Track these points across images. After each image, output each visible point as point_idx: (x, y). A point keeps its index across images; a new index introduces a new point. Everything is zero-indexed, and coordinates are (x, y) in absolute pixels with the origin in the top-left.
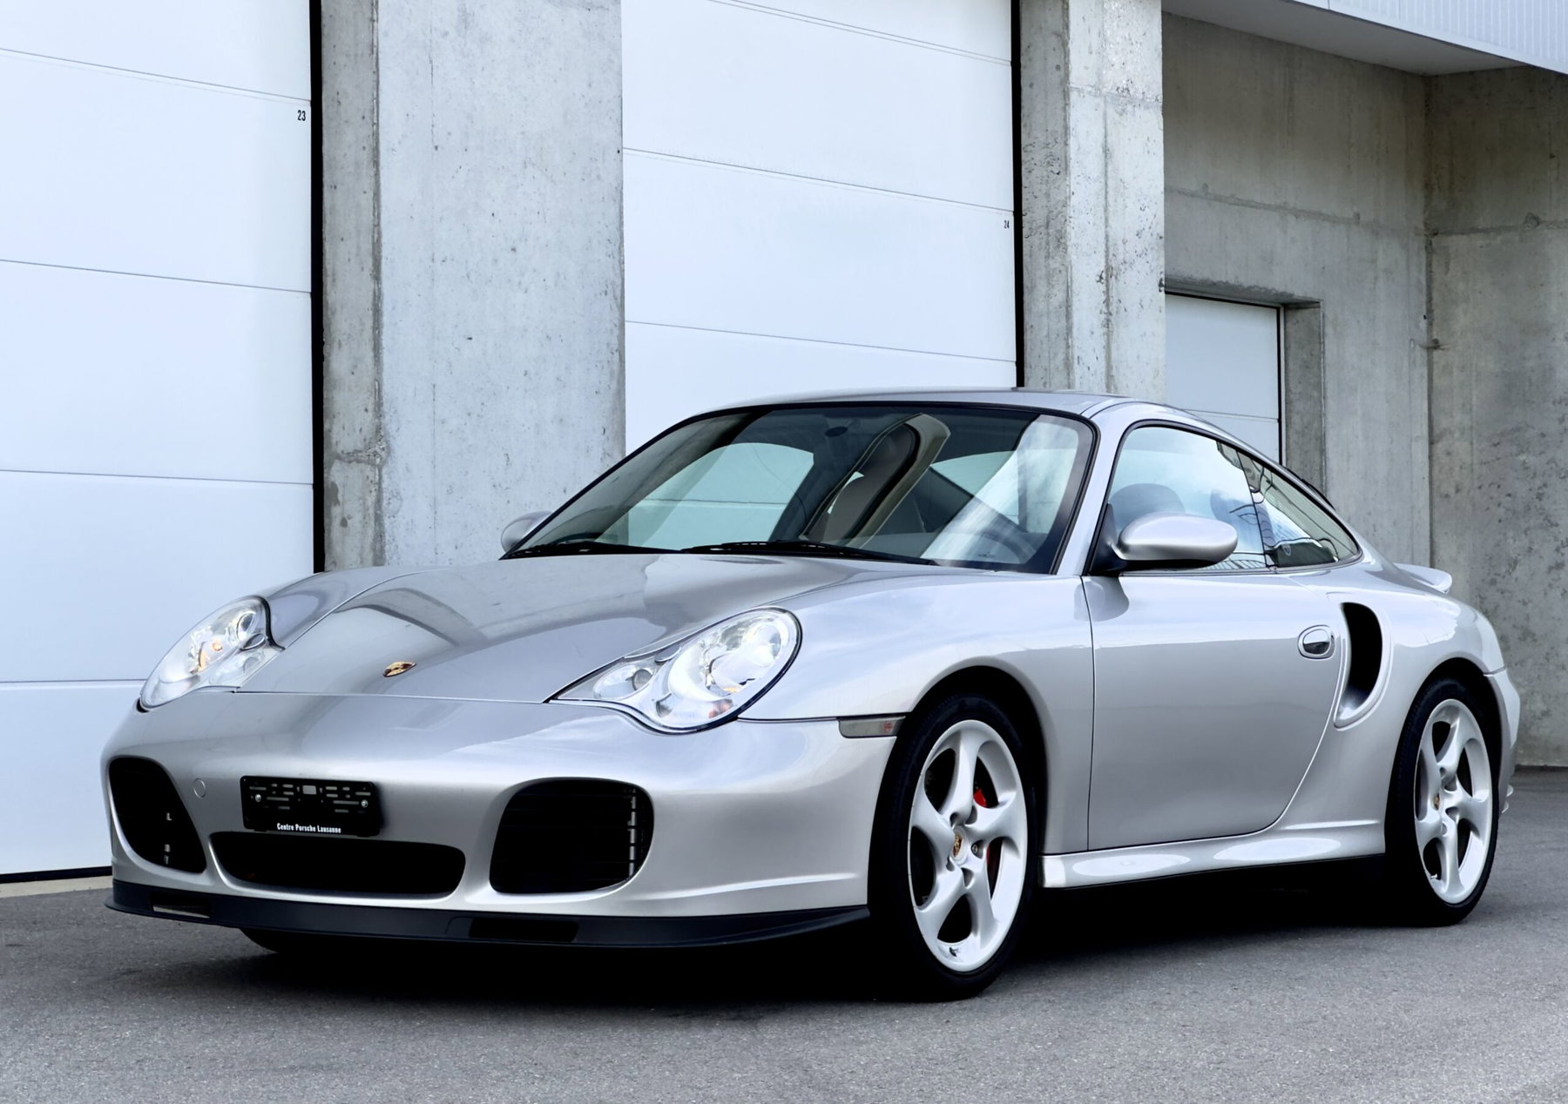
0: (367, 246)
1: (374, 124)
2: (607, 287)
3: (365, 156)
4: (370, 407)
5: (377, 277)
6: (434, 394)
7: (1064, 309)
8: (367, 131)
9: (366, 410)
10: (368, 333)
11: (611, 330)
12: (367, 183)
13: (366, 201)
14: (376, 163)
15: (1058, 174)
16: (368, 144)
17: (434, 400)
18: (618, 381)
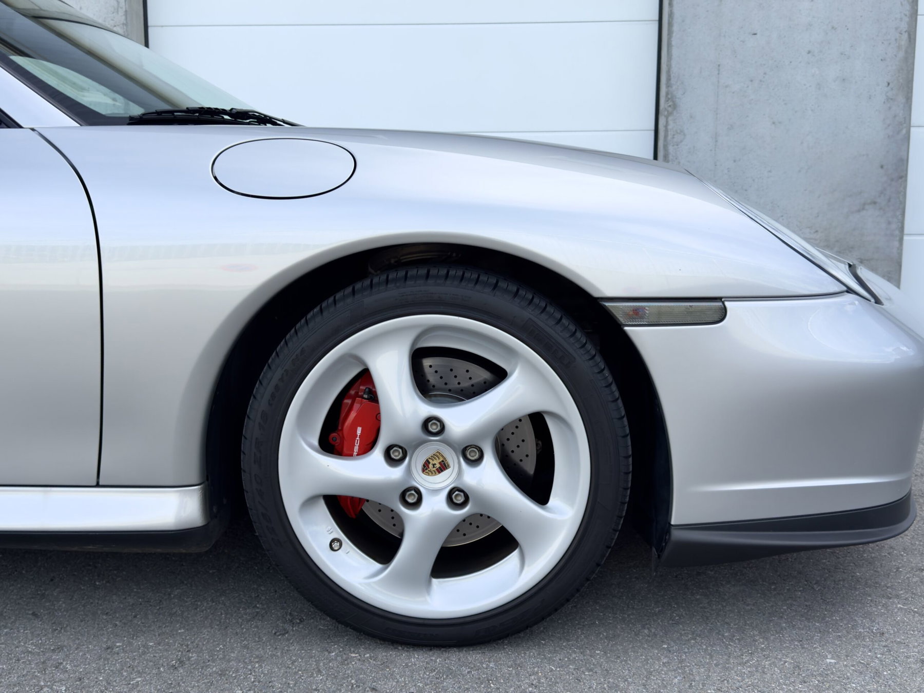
4: (666, 82)
9: (665, 84)
17: (718, 74)
18: (906, 52)
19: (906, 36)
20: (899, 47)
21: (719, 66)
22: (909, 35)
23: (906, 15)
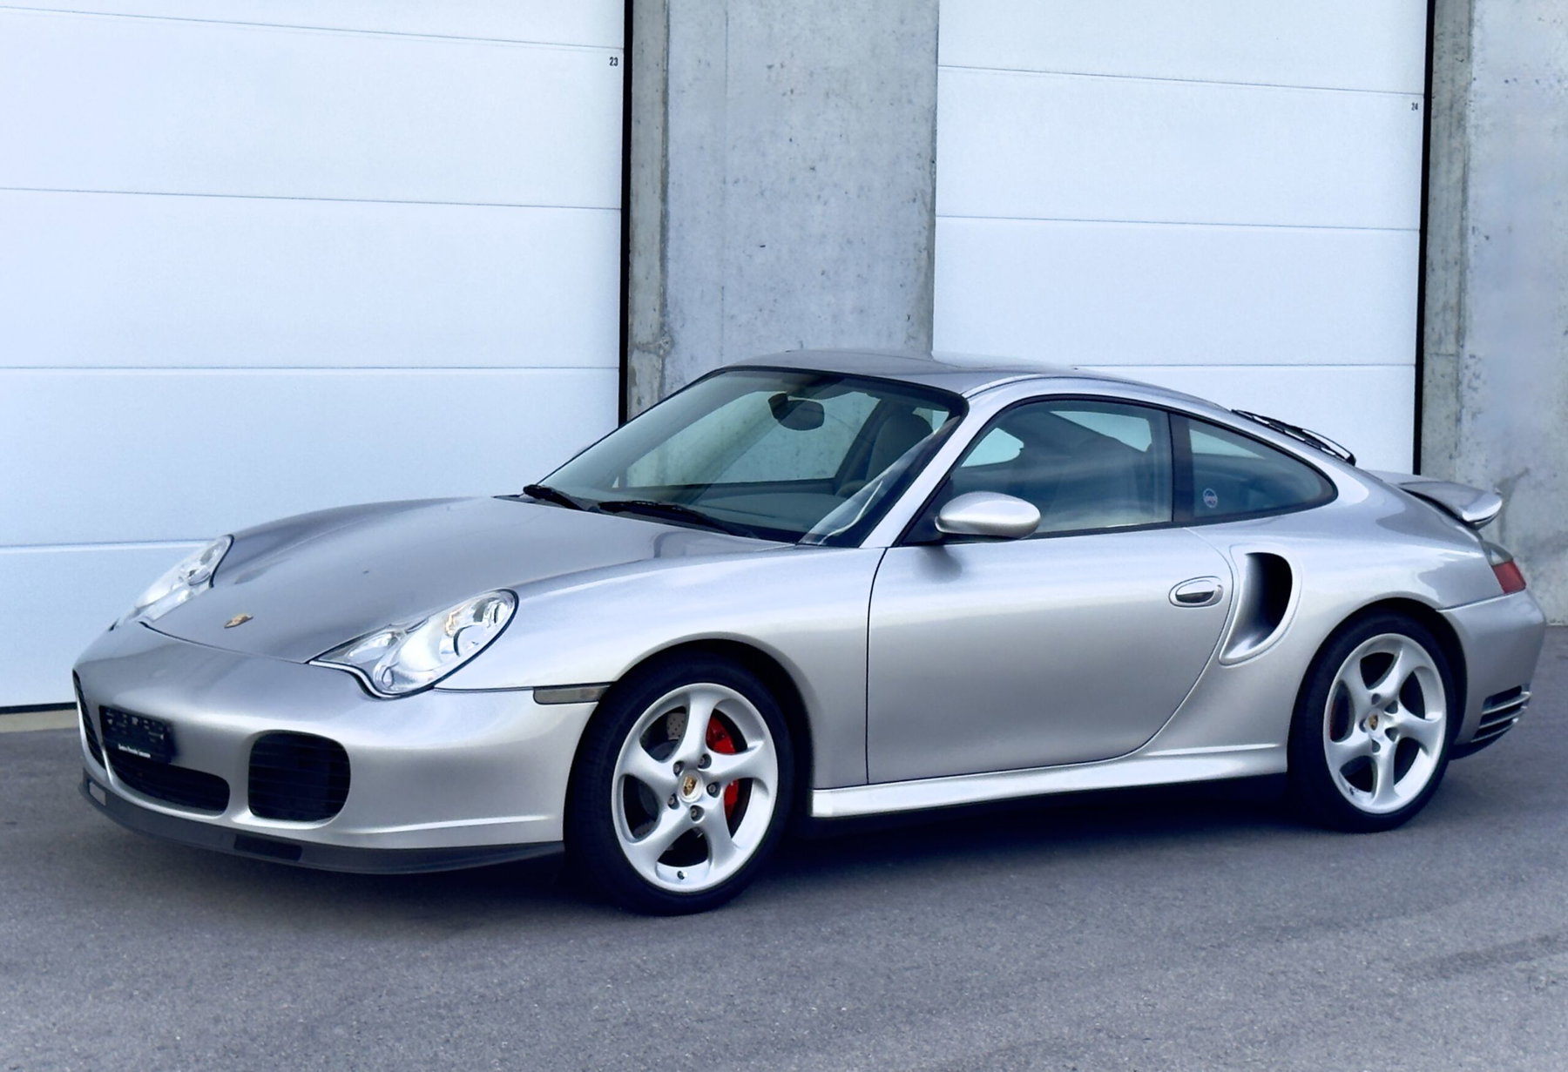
0: (658, 173)
1: (664, 70)
2: (916, 195)
3: (658, 97)
4: (657, 307)
5: (664, 199)
6: (723, 295)
7: (1461, 184)
8: (659, 76)
9: (655, 310)
10: (657, 247)
11: (920, 232)
12: (659, 120)
13: (658, 134)
14: (665, 103)
15: (1462, 61)
16: (661, 87)
17: (723, 299)
18: (926, 275)
19: (925, 254)
20: (919, 269)
21: (723, 288)
22: (928, 252)
23: (924, 228)
